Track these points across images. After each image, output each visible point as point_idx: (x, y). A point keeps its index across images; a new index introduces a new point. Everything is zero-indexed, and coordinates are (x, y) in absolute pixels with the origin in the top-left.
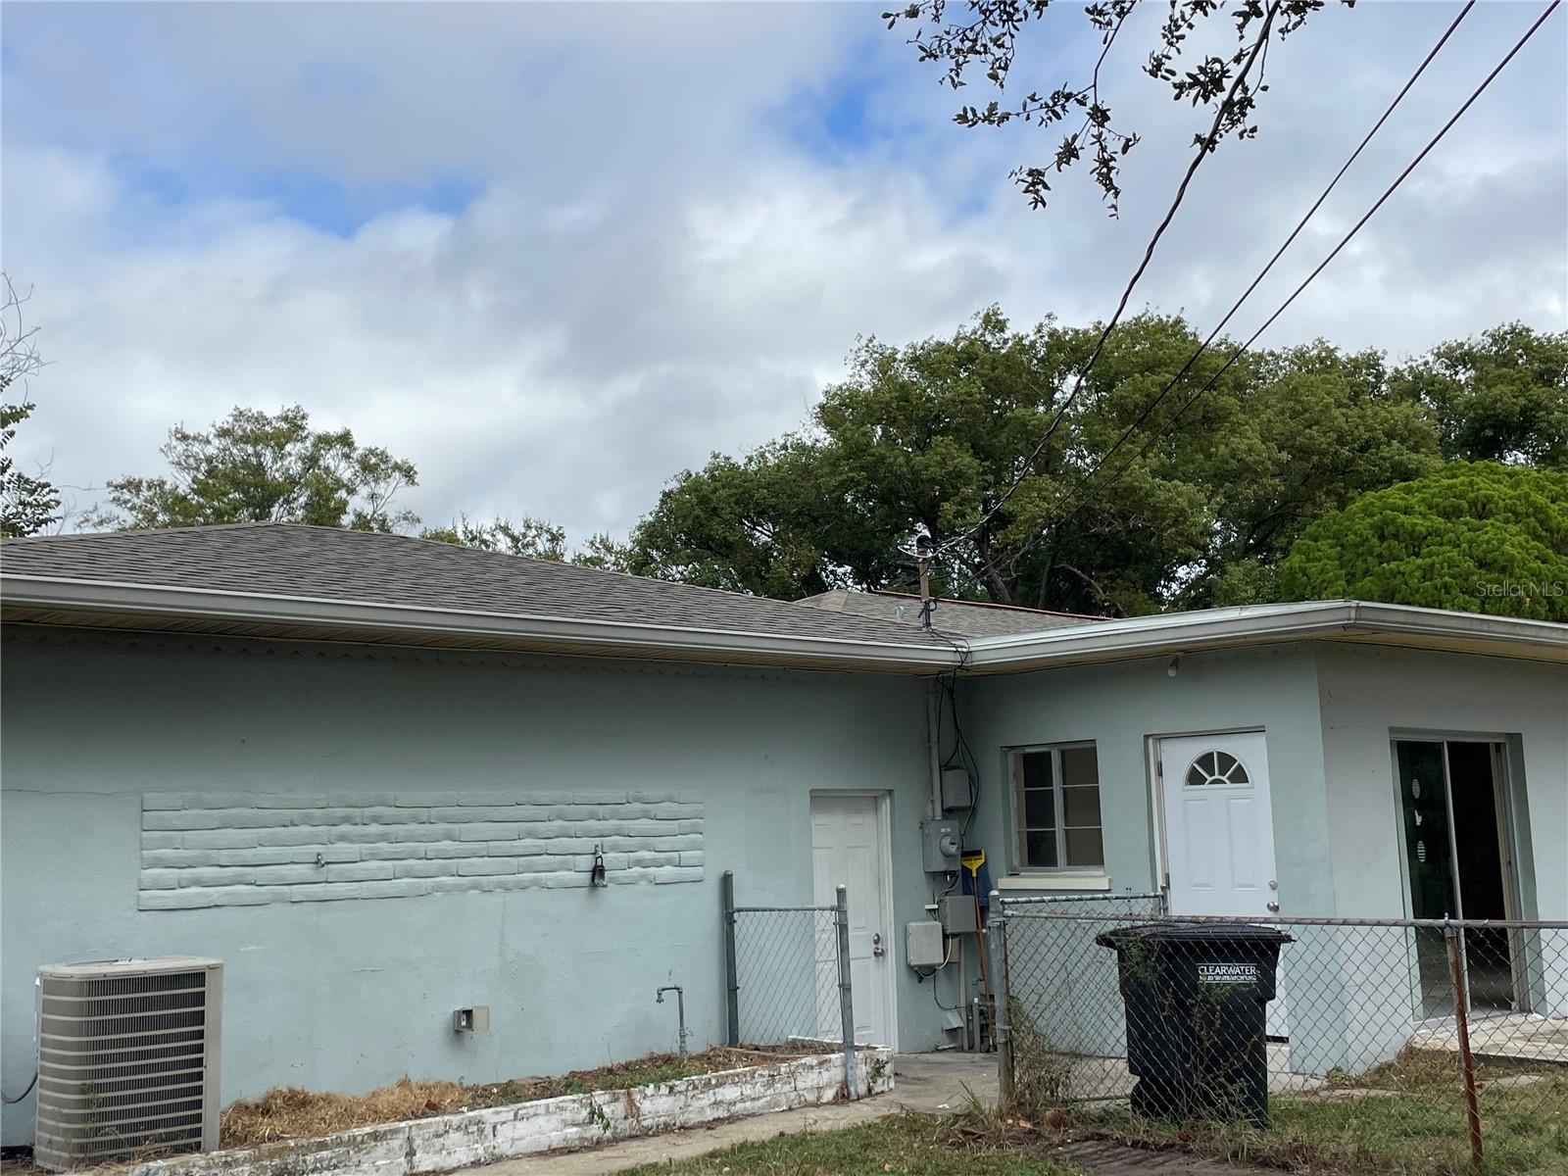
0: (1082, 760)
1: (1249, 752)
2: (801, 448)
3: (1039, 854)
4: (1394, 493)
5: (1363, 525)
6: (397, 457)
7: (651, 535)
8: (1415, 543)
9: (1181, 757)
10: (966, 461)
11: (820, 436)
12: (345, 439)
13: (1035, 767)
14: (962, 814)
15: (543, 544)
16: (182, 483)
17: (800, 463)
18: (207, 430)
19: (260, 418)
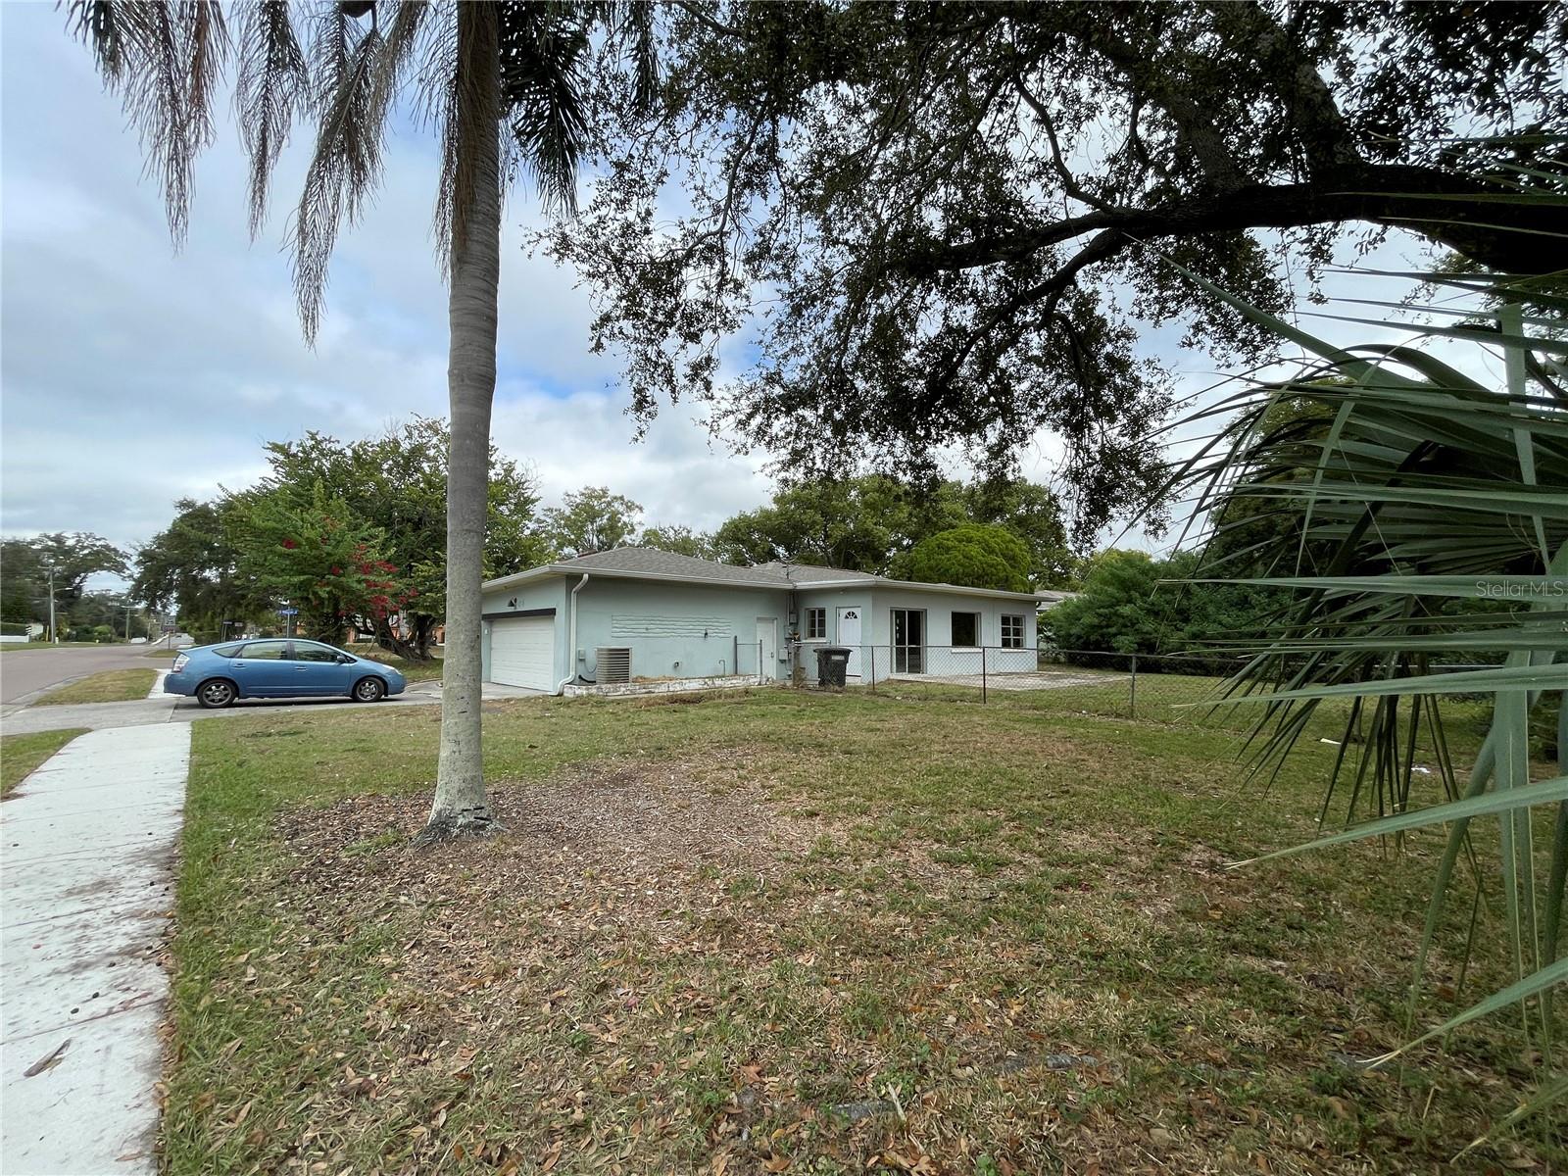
0: (822, 613)
1: (857, 611)
2: (767, 511)
3: (813, 635)
4: (945, 534)
5: (934, 544)
6: (637, 503)
7: (720, 536)
8: (948, 549)
9: (843, 613)
10: (818, 517)
11: (775, 507)
12: (622, 498)
13: (813, 613)
14: (795, 625)
15: (684, 534)
16: (568, 512)
17: (767, 515)
18: (577, 493)
19: (594, 491)
